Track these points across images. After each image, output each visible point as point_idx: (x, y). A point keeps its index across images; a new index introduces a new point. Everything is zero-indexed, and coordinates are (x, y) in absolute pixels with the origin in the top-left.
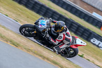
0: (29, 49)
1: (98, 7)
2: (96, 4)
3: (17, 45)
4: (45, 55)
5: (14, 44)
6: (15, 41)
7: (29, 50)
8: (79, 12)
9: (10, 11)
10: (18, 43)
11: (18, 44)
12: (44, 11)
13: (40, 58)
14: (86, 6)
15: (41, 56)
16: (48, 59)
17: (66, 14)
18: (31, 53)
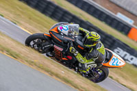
0: (33, 62)
1: (125, 7)
2: (123, 2)
3: (15, 56)
4: (53, 71)
5: (11, 55)
6: (13, 50)
7: (31, 63)
8: (99, 13)
9: (6, 9)
10: (17, 53)
11: (17, 55)
12: (52, 10)
13: (47, 74)
14: (108, 5)
15: (48, 71)
16: (57, 76)
17: (81, 14)
18: (34, 67)
